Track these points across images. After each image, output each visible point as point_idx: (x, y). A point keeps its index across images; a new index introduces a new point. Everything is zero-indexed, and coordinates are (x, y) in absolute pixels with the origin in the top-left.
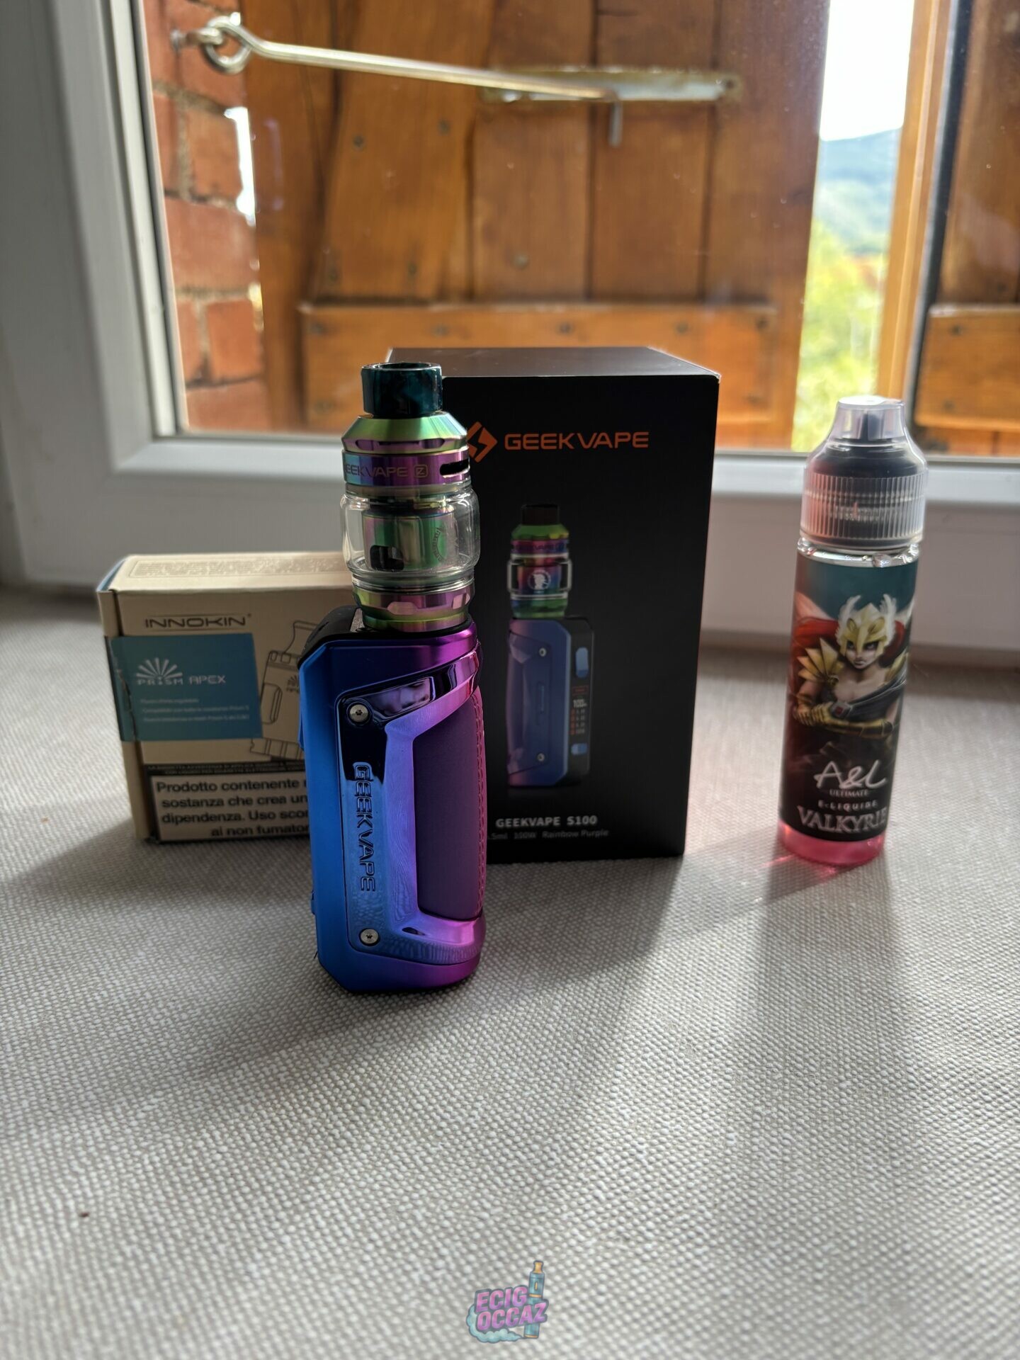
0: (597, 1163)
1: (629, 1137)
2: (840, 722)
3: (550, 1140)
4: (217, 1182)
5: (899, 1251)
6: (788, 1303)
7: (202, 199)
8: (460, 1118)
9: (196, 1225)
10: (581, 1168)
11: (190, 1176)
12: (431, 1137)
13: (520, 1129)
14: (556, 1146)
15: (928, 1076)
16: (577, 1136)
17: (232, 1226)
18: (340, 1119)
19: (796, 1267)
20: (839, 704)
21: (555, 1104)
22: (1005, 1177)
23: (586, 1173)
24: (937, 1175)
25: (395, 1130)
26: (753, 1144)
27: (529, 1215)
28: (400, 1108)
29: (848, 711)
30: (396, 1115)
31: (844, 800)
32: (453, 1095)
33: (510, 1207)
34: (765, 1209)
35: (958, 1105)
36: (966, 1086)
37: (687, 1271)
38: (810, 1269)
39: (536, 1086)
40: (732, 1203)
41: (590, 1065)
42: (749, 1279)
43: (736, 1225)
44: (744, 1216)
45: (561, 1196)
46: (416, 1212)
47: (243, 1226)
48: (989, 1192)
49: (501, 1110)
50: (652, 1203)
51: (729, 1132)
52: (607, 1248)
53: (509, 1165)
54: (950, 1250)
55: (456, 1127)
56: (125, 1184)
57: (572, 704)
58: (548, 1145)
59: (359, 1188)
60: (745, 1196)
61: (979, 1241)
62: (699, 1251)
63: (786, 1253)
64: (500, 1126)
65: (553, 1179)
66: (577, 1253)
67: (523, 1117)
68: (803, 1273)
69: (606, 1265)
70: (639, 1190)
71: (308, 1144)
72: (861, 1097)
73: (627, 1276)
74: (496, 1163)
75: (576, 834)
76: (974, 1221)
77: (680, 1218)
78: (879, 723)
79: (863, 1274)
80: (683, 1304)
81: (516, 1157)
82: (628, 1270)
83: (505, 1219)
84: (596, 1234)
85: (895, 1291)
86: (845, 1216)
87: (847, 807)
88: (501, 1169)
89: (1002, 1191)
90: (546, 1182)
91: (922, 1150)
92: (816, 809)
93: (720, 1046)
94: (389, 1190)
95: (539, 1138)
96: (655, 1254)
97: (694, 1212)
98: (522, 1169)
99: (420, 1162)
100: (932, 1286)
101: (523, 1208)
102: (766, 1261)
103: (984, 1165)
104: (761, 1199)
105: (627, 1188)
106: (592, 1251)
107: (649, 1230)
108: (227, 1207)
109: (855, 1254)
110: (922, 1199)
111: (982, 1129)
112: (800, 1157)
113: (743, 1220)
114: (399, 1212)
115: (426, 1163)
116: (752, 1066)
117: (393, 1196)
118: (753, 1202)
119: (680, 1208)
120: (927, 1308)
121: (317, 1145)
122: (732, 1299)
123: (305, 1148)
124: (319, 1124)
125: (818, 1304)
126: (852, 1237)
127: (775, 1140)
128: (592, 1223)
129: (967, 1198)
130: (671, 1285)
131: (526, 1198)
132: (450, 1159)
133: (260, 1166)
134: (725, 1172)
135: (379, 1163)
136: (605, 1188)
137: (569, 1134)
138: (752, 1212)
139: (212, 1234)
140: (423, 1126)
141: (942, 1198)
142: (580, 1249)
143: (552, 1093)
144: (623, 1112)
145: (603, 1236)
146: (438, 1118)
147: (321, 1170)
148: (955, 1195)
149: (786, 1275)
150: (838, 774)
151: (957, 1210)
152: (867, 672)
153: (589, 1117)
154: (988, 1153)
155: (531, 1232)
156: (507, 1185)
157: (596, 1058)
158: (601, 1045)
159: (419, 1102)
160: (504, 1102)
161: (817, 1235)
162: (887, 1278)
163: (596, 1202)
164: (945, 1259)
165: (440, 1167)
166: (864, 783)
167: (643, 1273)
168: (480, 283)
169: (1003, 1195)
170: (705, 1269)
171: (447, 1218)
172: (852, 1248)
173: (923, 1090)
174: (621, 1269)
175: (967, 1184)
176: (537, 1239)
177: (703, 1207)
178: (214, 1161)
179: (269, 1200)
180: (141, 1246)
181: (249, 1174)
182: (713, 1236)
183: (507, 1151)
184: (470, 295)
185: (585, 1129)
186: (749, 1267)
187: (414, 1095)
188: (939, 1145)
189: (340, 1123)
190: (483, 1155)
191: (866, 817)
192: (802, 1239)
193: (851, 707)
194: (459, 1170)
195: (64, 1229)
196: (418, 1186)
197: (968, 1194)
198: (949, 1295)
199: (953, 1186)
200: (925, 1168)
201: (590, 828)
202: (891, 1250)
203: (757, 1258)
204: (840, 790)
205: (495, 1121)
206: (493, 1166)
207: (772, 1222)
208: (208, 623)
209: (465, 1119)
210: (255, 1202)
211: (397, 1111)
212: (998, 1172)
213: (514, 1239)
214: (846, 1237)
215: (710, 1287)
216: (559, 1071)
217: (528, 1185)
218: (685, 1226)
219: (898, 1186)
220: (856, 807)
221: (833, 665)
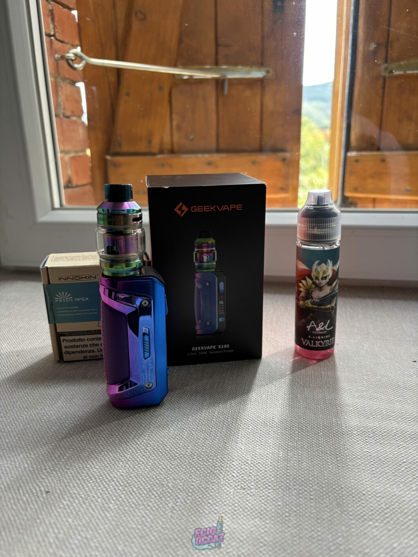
0: (233, 465)
1: (244, 455)
2: (315, 306)
3: (216, 458)
4: (95, 478)
5: (339, 488)
6: (301, 507)
7: (68, 117)
8: (183, 452)
9: (89, 493)
10: (227, 467)
11: (86, 477)
12: (173, 459)
13: (205, 455)
14: (218, 460)
15: (350, 430)
16: (225, 456)
17: (102, 493)
18: (139, 455)
19: (304, 494)
20: (314, 299)
21: (217, 446)
22: (377, 462)
23: (229, 468)
24: (353, 462)
25: (159, 458)
26: (288, 455)
27: (209, 483)
28: (161, 450)
29: (317, 302)
30: (159, 453)
31: (318, 335)
32: (180, 445)
33: (202, 480)
34: (292, 476)
35: (360, 439)
36: (363, 432)
37: (266, 498)
38: (309, 495)
39: (210, 440)
40: (281, 475)
41: (229, 432)
42: (287, 499)
43: (282, 482)
44: (285, 479)
45: (220, 476)
46: (169, 484)
47: (106, 492)
48: (371, 467)
49: (197, 449)
50: (253, 477)
51: (279, 452)
52: (238, 492)
53: (201, 467)
54: (357, 486)
55: (181, 455)
56: (62, 481)
57: (218, 303)
58: (215, 459)
59: (148, 477)
60: (286, 472)
61: (367, 483)
62: (270, 491)
63: (300, 490)
64: (197, 454)
65: (217, 471)
66: (227, 494)
67: (206, 451)
68: (306, 496)
69: (237, 498)
70: (248, 473)
71: (128, 464)
72: (326, 438)
73: (245, 501)
74: (196, 467)
75: (222, 352)
76: (366, 477)
77: (263, 481)
78: (329, 306)
79: (327, 496)
80: (265, 509)
81: (204, 464)
82: (245, 499)
83: (201, 485)
84: (233, 488)
85: (339, 501)
86: (320, 477)
87: (319, 338)
88: (198, 468)
89: (375, 466)
90: (215, 472)
91: (347, 454)
92: (308, 339)
93: (276, 423)
94: (158, 477)
95: (212, 457)
96: (254, 493)
97: (268, 479)
98: (206, 468)
99: (169, 468)
100: (351, 499)
101: (207, 481)
102: (294, 493)
103: (369, 458)
104: (291, 473)
105: (244, 472)
106: (232, 493)
107: (252, 485)
108: (100, 486)
109: (324, 489)
110: (347, 470)
111: (368, 446)
112: (304, 459)
113: (285, 480)
114: (162, 485)
115: (171, 468)
116: (287, 430)
117: (160, 479)
118: (288, 474)
119: (263, 478)
120: (350, 506)
121: (131, 464)
122: (282, 506)
123: (127, 465)
124: (131, 457)
125: (312, 506)
126: (323, 484)
127: (296, 454)
128: (232, 484)
129: (363, 469)
130: (260, 503)
131: (208, 478)
132: (180, 466)
133: (111, 472)
134: (278, 465)
135: (154, 469)
136: (236, 472)
137: (222, 456)
138: (288, 477)
139: (95, 495)
140: (169, 456)
141: (354, 470)
142: (228, 493)
143: (216, 442)
144: (241, 447)
145: (236, 488)
146: (175, 453)
147: (133, 472)
148: (359, 469)
149: (300, 497)
150: (315, 325)
151: (360, 473)
152: (323, 288)
153: (229, 450)
154: (370, 454)
155: (210, 488)
156: (201, 474)
157: (231, 430)
158: (233, 425)
159: (168, 448)
160: (198, 446)
161: (311, 484)
162: (335, 497)
163: (233, 477)
164: (356, 489)
165: (177, 469)
166: (325, 328)
167: (250, 499)
168: (176, 148)
169: (376, 468)
170: (272, 497)
171: (180, 486)
172: (323, 487)
173: (348, 435)
174: (243, 498)
175: (363, 465)
176: (213, 491)
177: (271, 477)
178: (94, 471)
179: (115, 483)
180: (69, 501)
181: (107, 475)
182: (274, 486)
183: (200, 462)
184: (172, 151)
185: (228, 454)
186: (287, 495)
187: (166, 446)
188: (353, 452)
189: (139, 456)
190: (192, 464)
191: (326, 341)
192: (306, 485)
193: (318, 300)
194: (183, 470)
195: (40, 497)
196: (169, 476)
197: (363, 468)
198: (357, 501)
199: (358, 466)
200: (348, 460)
201: (227, 349)
202: (337, 487)
203: (290, 492)
204: (316, 331)
205: (195, 453)
206: (195, 468)
207: (295, 480)
208: (82, 278)
209: (184, 452)
210: (110, 484)
211: (160, 451)
212: (374, 460)
213: (204, 491)
214: (321, 484)
215: (274, 503)
216: (218, 435)
217: (208, 473)
218: (265, 483)
219: (339, 466)
220: (322, 337)
221: (311, 286)
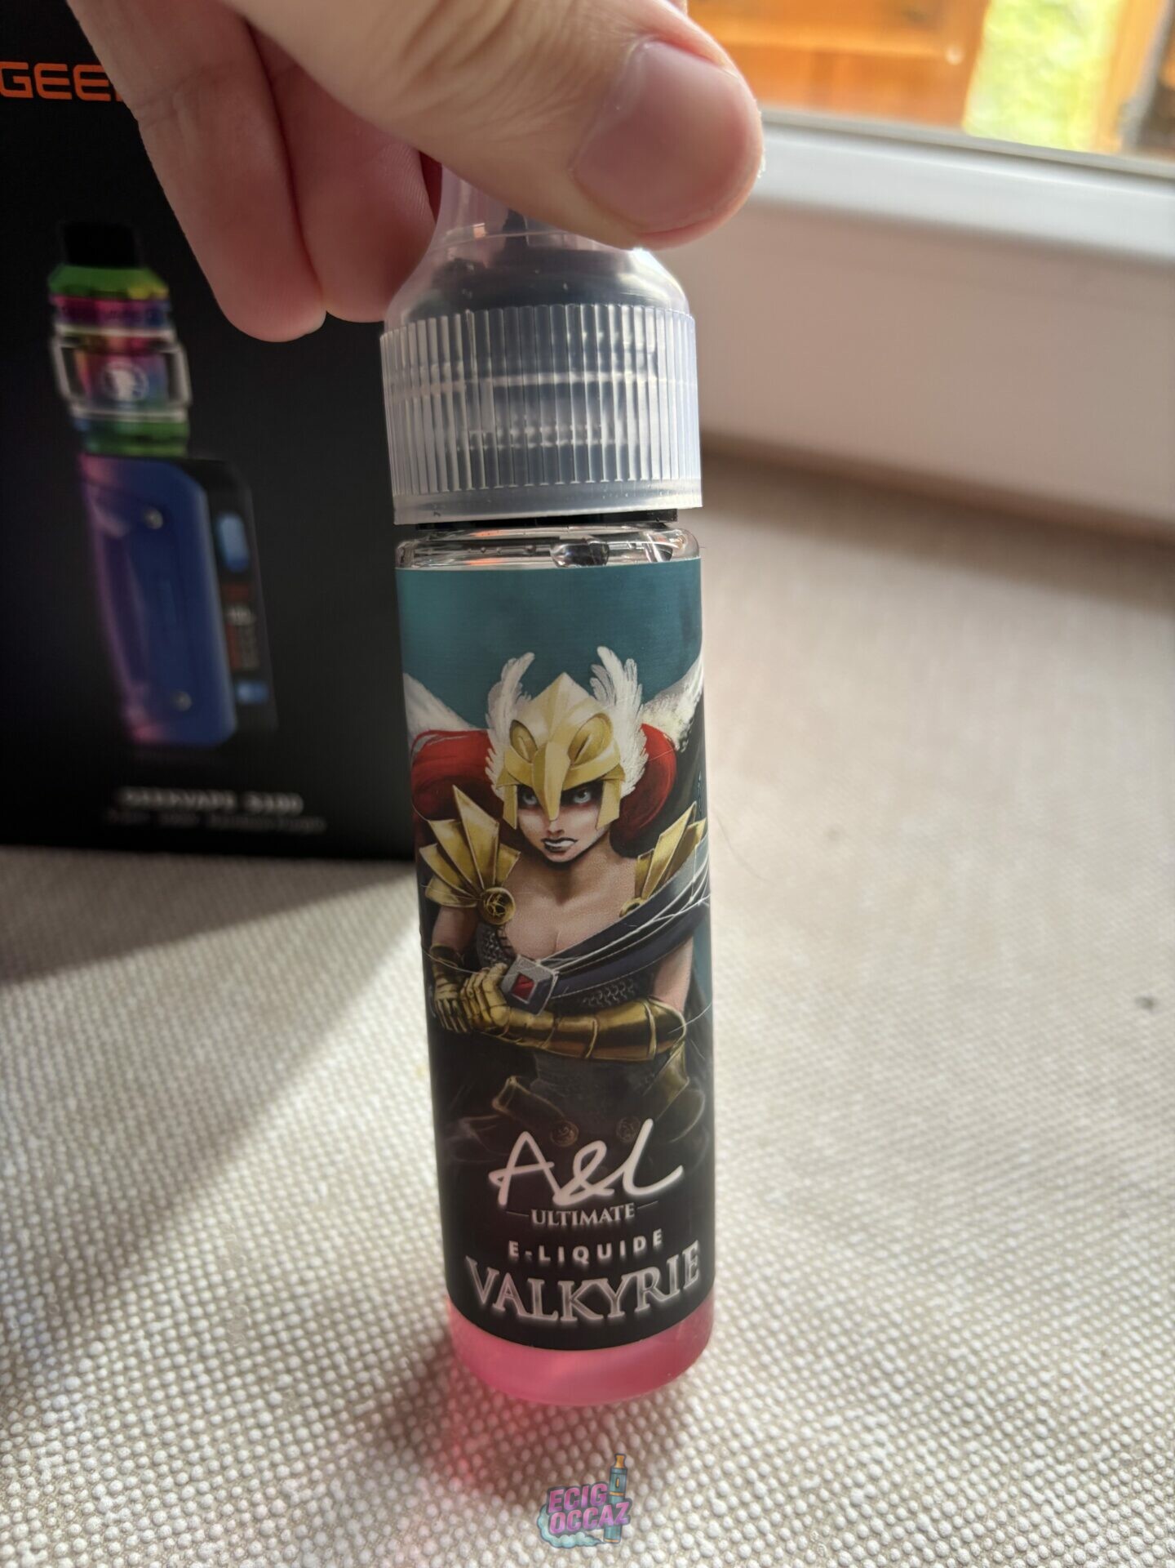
2: (529, 1020)
20: (520, 967)
29: (545, 985)
31: (572, 1237)
78: (637, 1014)
87: (581, 1256)
92: (504, 1265)
150: (544, 1166)
152: (582, 871)
166: (618, 1186)
191: (641, 1276)
193: (554, 972)
204: (555, 1209)
220: (604, 1254)
221: (492, 859)
